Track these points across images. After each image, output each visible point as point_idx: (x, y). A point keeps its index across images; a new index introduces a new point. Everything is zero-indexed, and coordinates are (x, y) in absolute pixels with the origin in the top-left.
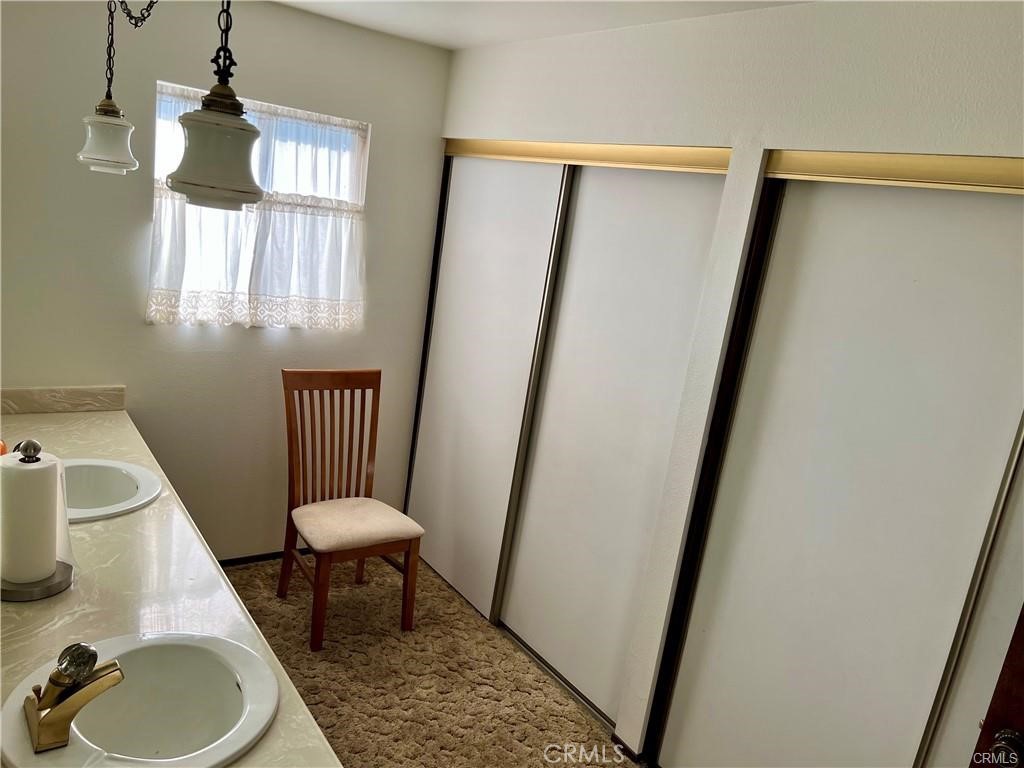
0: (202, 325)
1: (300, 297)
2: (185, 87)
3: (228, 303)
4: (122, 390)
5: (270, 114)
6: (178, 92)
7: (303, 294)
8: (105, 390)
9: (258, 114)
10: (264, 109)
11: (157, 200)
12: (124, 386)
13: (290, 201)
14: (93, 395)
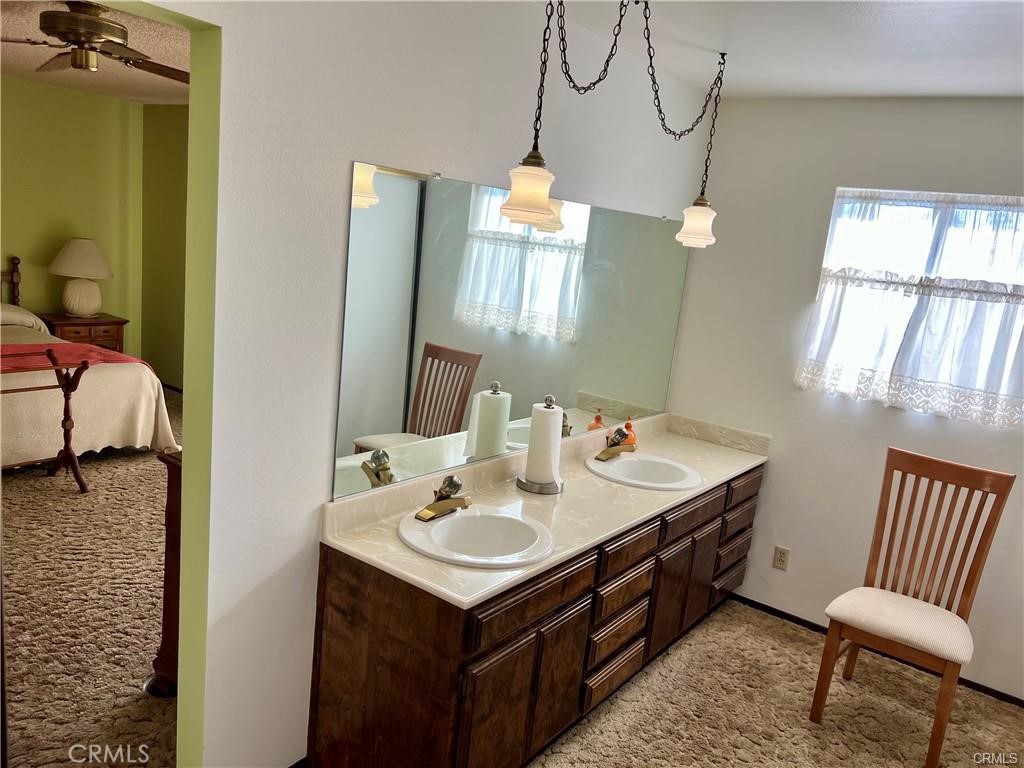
0: (843, 396)
1: (951, 385)
2: (864, 190)
3: (867, 379)
4: (768, 439)
5: (947, 203)
6: (857, 194)
7: (953, 382)
8: (756, 436)
9: (933, 204)
10: (941, 199)
11: (821, 286)
12: (770, 436)
13: (955, 286)
14: (746, 437)
